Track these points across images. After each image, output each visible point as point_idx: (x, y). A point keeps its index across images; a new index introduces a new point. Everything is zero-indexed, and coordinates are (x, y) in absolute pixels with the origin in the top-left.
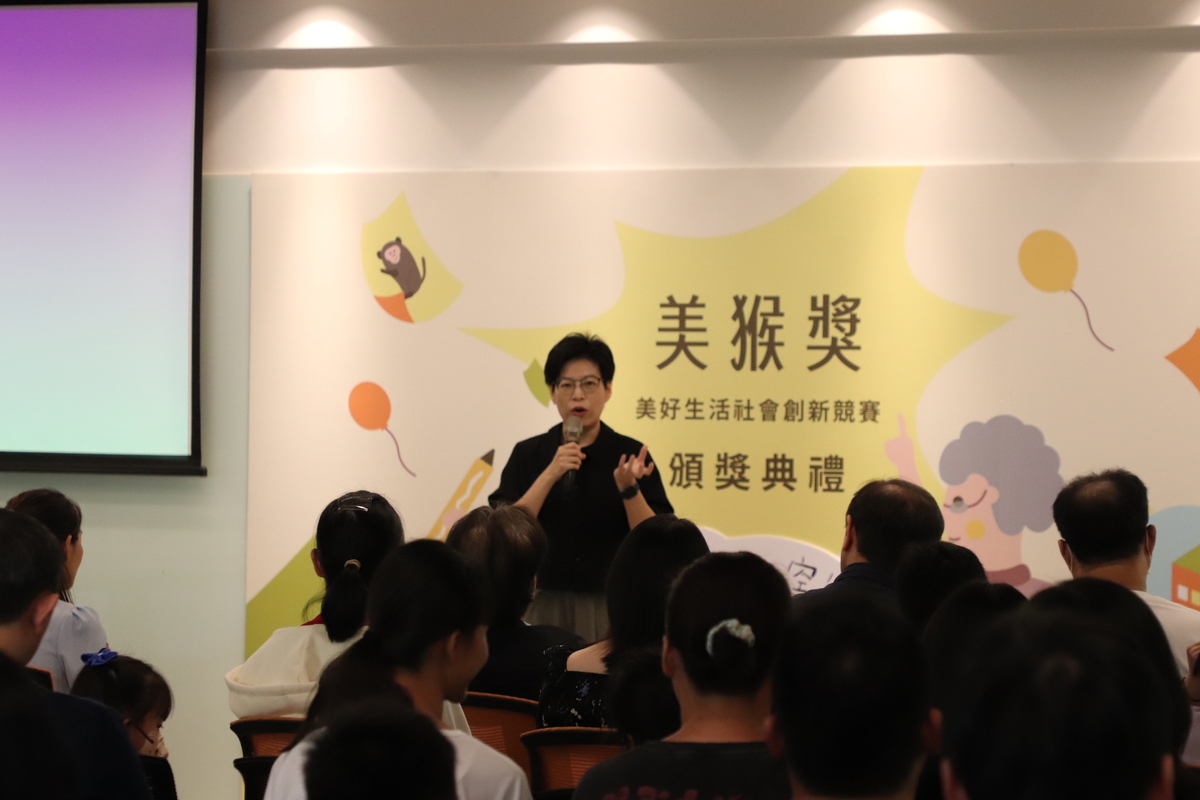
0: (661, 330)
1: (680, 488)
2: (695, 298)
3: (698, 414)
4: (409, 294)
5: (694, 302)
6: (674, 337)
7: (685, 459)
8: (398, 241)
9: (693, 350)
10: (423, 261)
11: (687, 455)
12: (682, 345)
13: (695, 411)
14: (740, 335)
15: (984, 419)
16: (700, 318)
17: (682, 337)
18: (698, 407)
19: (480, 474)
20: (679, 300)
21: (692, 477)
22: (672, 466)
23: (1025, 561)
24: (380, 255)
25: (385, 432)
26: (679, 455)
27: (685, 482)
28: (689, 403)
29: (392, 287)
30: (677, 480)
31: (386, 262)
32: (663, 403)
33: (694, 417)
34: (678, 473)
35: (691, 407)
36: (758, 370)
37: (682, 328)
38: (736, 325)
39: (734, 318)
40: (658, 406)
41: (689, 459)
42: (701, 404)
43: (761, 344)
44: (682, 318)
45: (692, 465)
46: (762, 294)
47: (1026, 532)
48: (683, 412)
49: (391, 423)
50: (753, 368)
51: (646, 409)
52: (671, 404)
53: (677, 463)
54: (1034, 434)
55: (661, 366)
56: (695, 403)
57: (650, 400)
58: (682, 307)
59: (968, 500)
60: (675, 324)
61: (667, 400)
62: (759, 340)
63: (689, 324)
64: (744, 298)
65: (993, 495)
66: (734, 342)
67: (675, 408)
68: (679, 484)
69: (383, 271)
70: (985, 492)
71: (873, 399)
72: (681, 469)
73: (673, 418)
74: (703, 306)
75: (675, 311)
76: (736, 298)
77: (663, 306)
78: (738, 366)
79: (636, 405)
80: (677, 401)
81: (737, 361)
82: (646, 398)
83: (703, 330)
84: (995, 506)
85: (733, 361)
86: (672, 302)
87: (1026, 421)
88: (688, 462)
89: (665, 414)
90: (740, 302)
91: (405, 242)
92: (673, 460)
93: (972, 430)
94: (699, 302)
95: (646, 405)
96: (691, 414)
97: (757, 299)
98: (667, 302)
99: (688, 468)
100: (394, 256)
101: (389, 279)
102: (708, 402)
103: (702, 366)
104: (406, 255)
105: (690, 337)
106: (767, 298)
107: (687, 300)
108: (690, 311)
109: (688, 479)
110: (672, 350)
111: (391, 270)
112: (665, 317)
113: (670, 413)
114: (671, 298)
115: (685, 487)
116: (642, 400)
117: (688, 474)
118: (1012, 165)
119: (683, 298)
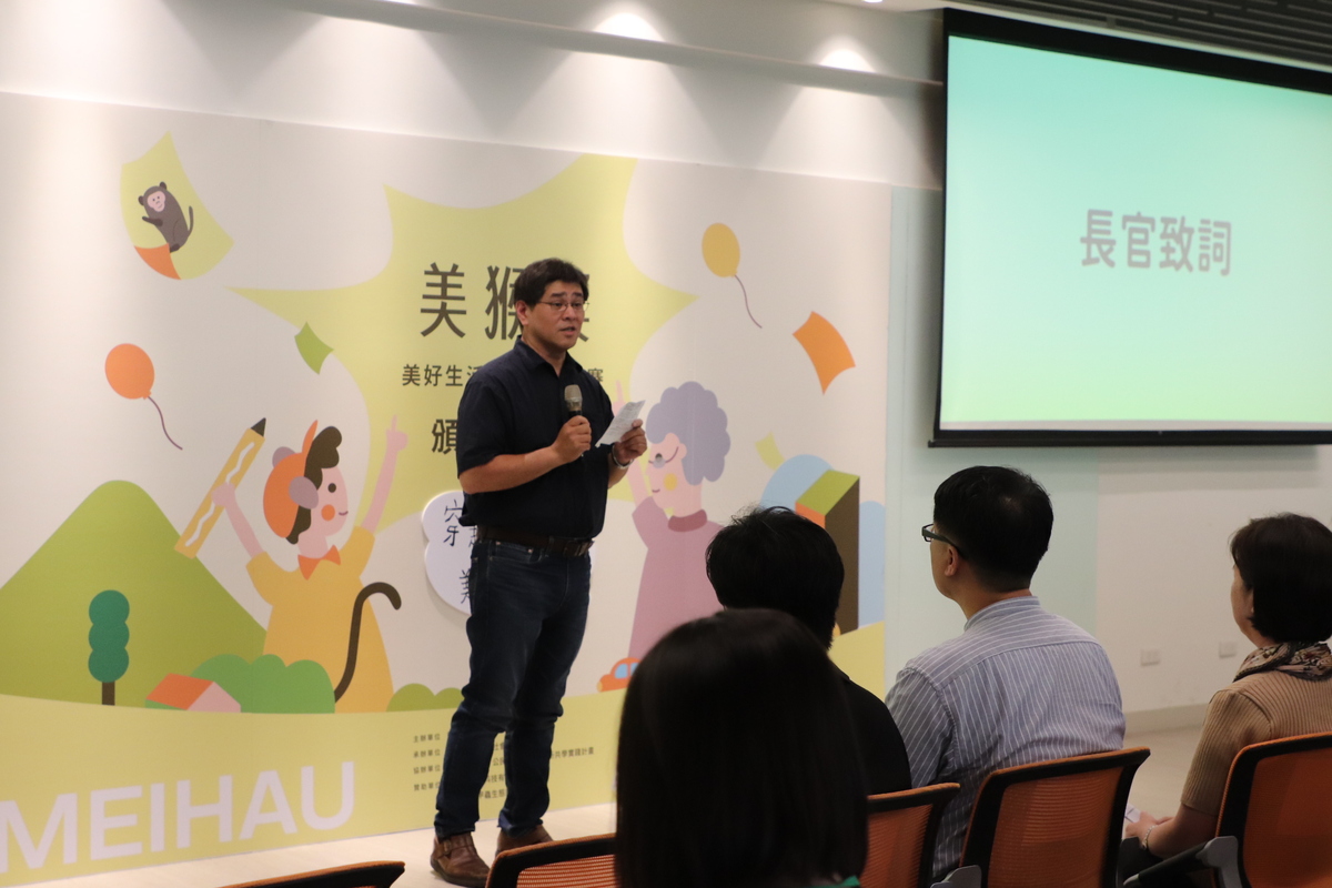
0: (425, 297)
1: (442, 453)
2: (455, 267)
3: (457, 381)
4: (174, 248)
5: (454, 271)
6: (437, 304)
7: (446, 425)
8: (163, 185)
9: (451, 316)
10: (191, 210)
11: (447, 421)
12: (443, 313)
13: (454, 377)
14: (493, 304)
15: (677, 386)
16: (459, 286)
17: (444, 305)
18: (457, 374)
19: (252, 445)
20: (442, 268)
21: (451, 442)
22: (434, 432)
23: (704, 507)
24: (142, 200)
25: (147, 400)
26: (440, 421)
27: (445, 448)
28: (449, 370)
29: (155, 238)
30: (439, 446)
31: (149, 209)
32: (427, 370)
33: (454, 384)
34: (440, 438)
35: (451, 374)
36: (508, 338)
37: (444, 296)
38: (490, 295)
39: (488, 288)
40: (422, 373)
41: (449, 425)
42: (460, 370)
43: (510, 314)
44: (444, 286)
45: (451, 431)
46: (512, 267)
47: (705, 481)
48: (444, 379)
49: (155, 391)
50: (504, 337)
51: (411, 376)
52: (434, 371)
53: (439, 430)
54: (710, 398)
55: (425, 333)
56: (455, 370)
57: (415, 367)
58: (445, 275)
59: (666, 457)
60: (437, 291)
61: (430, 367)
62: (509, 310)
63: (451, 292)
64: (497, 269)
65: (683, 452)
66: (488, 312)
67: (437, 375)
68: (440, 450)
69: (144, 219)
70: (677, 449)
71: (598, 368)
72: (442, 435)
73: (435, 385)
74: (462, 275)
75: (438, 279)
76: (490, 269)
77: (427, 273)
78: (491, 335)
79: (403, 371)
80: (439, 368)
81: (490, 331)
82: (411, 365)
83: (463, 298)
84: (684, 461)
85: (487, 330)
86: (435, 270)
87: (706, 387)
88: (448, 428)
89: (429, 381)
90: (493, 273)
91: (169, 189)
92: (435, 426)
93: (669, 394)
94: (458, 271)
95: (411, 372)
96: (451, 381)
97: (508, 270)
98: (431, 269)
99: (449, 434)
100: (157, 202)
101: (152, 227)
102: (466, 370)
103: (461, 334)
104: (171, 202)
105: (451, 305)
106: (515, 270)
107: (449, 269)
108: (451, 280)
109: (448, 445)
110: (436, 316)
111: (154, 219)
112: (429, 285)
113: (433, 379)
114: (434, 266)
115: (446, 452)
116: (408, 367)
117: (448, 439)
118: (698, 165)
119: (445, 267)
